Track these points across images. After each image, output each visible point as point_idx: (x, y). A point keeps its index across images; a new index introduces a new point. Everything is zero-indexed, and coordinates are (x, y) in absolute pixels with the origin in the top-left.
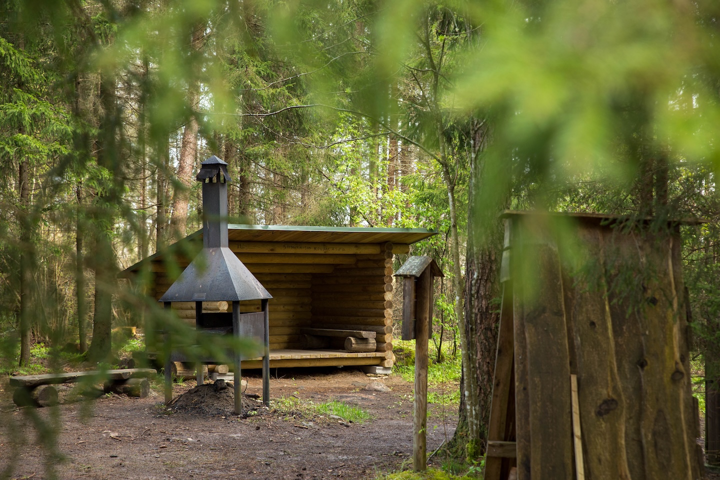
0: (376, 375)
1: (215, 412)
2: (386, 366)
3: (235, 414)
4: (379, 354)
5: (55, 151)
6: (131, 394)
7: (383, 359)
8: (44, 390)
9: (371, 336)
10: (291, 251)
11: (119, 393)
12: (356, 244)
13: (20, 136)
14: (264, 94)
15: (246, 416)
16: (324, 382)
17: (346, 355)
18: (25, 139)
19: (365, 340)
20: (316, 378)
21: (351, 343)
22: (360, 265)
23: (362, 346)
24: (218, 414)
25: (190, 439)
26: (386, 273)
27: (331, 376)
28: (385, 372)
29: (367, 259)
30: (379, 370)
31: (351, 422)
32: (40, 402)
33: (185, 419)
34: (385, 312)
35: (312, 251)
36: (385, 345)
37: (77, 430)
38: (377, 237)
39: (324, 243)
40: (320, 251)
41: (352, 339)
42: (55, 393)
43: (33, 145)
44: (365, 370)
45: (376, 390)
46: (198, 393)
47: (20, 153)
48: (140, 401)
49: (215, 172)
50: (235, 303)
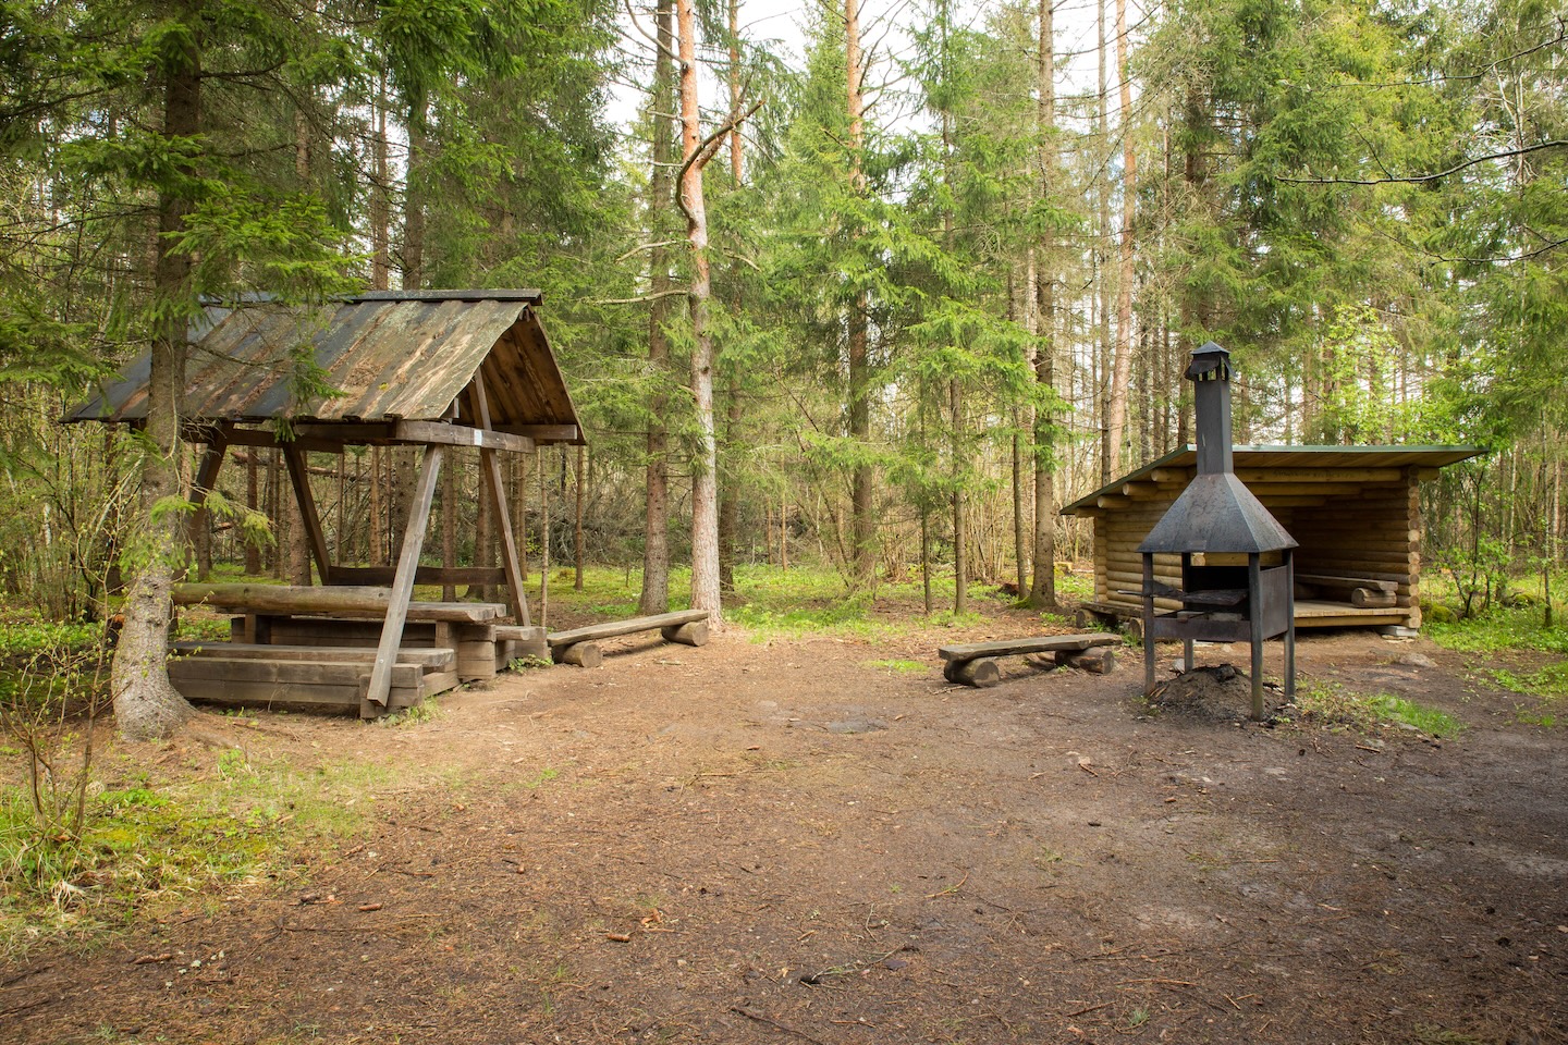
0: (1396, 637)
1: (1221, 715)
2: (1411, 626)
3: (1254, 718)
4: (1401, 611)
5: (989, 366)
6: (1090, 667)
7: (1406, 617)
8: (982, 666)
9: (1389, 587)
10: (1284, 479)
11: (1075, 667)
12: (1369, 469)
13: (948, 349)
14: (1239, 287)
15: (1272, 724)
16: (1328, 646)
17: (1358, 612)
18: (954, 352)
19: (1379, 592)
20: (1317, 640)
21: (1363, 596)
22: (1367, 496)
23: (1376, 600)
24: (1226, 720)
25: (1207, 779)
26: (1410, 505)
27: (1335, 639)
28: (1409, 634)
29: (1380, 487)
30: (1401, 631)
31: (1436, 736)
32: (977, 681)
33: (1180, 727)
34: (1409, 556)
35: (1311, 479)
36: (1409, 599)
37: (1029, 744)
38: (1400, 458)
39: (1326, 469)
40: (1322, 479)
41: (1364, 591)
42: (994, 668)
43: (963, 359)
44: (1379, 630)
45: (1416, 665)
46: (1194, 683)
47: (948, 369)
48: (1104, 679)
49: (1213, 364)
50: (1254, 556)
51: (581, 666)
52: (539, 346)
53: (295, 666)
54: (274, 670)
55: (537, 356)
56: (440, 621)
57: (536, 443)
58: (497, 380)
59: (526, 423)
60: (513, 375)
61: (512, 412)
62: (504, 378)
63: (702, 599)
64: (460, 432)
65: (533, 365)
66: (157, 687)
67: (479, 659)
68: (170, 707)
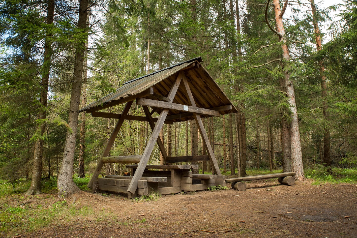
51: (238, 190)
52: (207, 77)
53: (119, 180)
54: (115, 182)
55: (208, 80)
56: (172, 169)
57: (221, 113)
58: (202, 92)
59: (217, 106)
60: (205, 89)
61: (211, 104)
62: (204, 92)
63: (295, 168)
64: (175, 105)
65: (209, 85)
66: (67, 182)
67: (186, 183)
68: (70, 188)
